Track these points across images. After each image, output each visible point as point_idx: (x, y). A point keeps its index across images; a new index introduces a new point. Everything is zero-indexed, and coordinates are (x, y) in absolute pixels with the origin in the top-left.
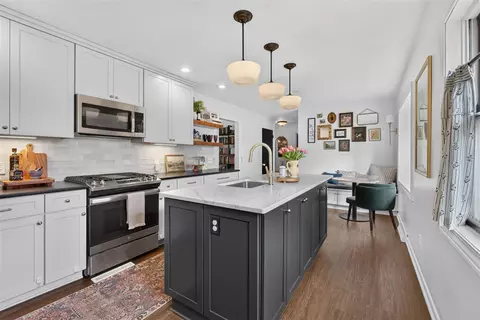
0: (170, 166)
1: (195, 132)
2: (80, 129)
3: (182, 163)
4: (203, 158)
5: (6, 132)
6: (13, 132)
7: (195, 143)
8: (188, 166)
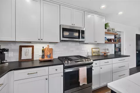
0: (94, 53)
1: (105, 38)
2: (62, 39)
3: (99, 52)
4: (108, 49)
5: (39, 41)
6: (41, 41)
7: (105, 43)
8: (101, 53)
